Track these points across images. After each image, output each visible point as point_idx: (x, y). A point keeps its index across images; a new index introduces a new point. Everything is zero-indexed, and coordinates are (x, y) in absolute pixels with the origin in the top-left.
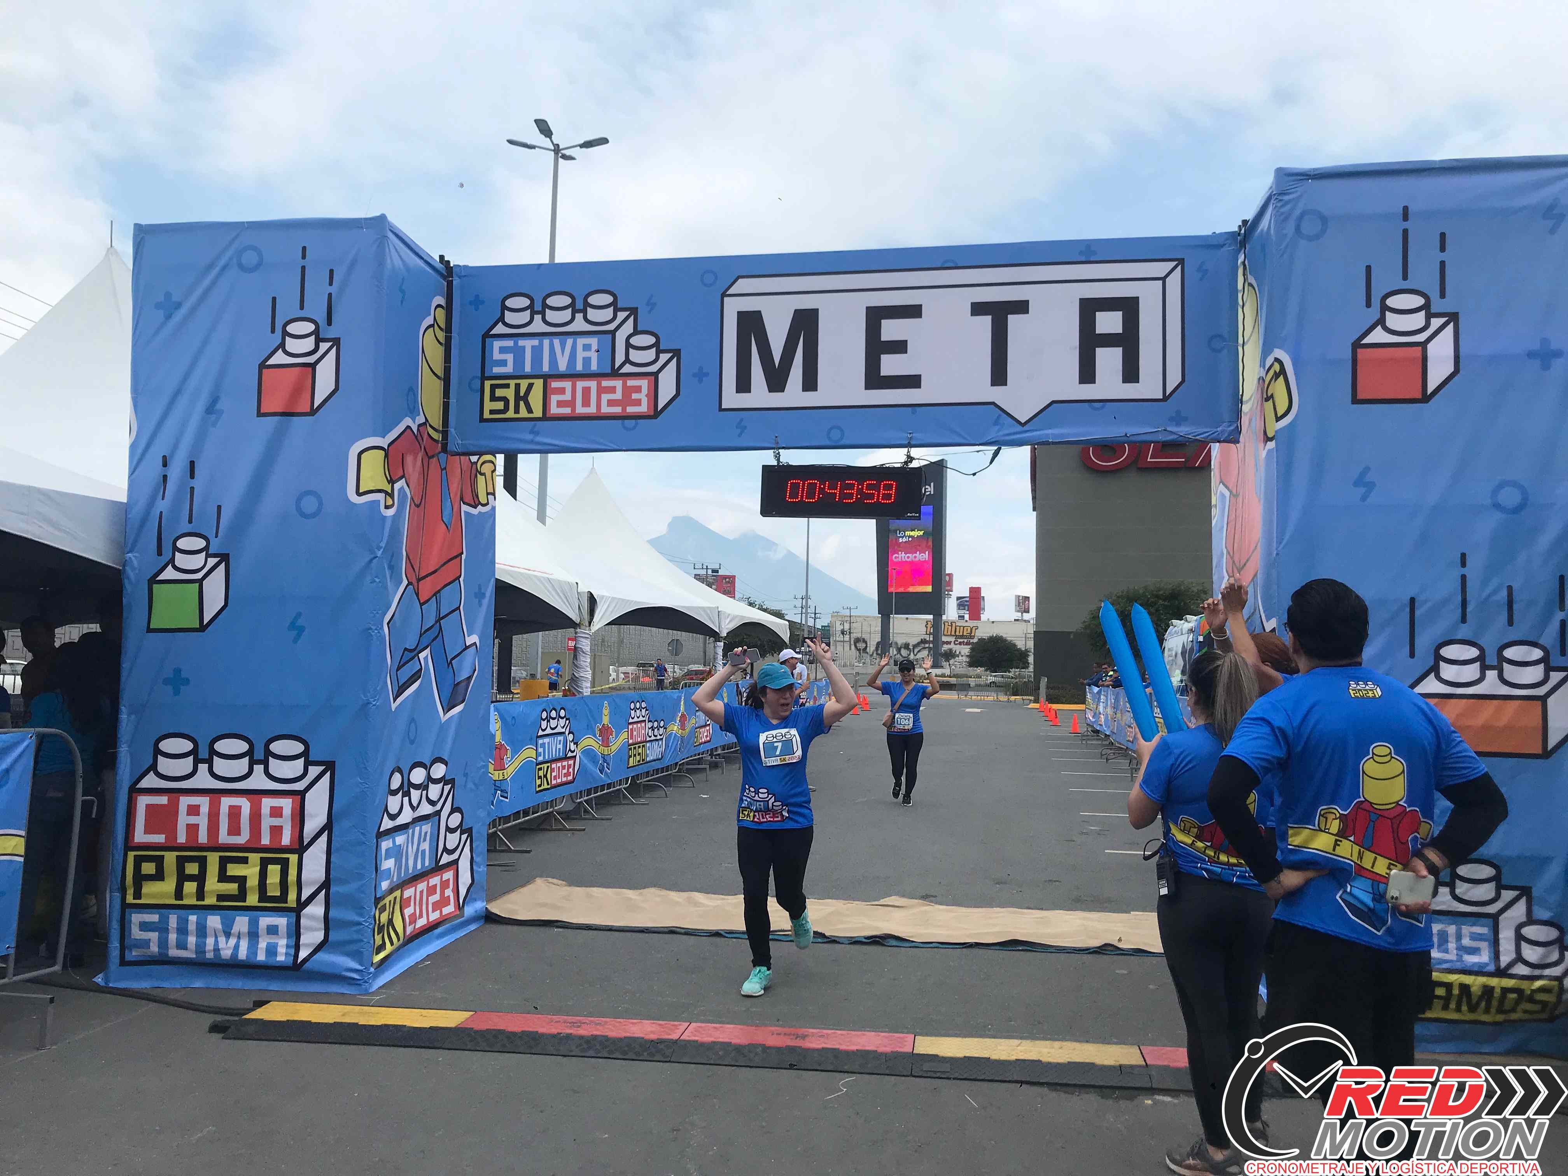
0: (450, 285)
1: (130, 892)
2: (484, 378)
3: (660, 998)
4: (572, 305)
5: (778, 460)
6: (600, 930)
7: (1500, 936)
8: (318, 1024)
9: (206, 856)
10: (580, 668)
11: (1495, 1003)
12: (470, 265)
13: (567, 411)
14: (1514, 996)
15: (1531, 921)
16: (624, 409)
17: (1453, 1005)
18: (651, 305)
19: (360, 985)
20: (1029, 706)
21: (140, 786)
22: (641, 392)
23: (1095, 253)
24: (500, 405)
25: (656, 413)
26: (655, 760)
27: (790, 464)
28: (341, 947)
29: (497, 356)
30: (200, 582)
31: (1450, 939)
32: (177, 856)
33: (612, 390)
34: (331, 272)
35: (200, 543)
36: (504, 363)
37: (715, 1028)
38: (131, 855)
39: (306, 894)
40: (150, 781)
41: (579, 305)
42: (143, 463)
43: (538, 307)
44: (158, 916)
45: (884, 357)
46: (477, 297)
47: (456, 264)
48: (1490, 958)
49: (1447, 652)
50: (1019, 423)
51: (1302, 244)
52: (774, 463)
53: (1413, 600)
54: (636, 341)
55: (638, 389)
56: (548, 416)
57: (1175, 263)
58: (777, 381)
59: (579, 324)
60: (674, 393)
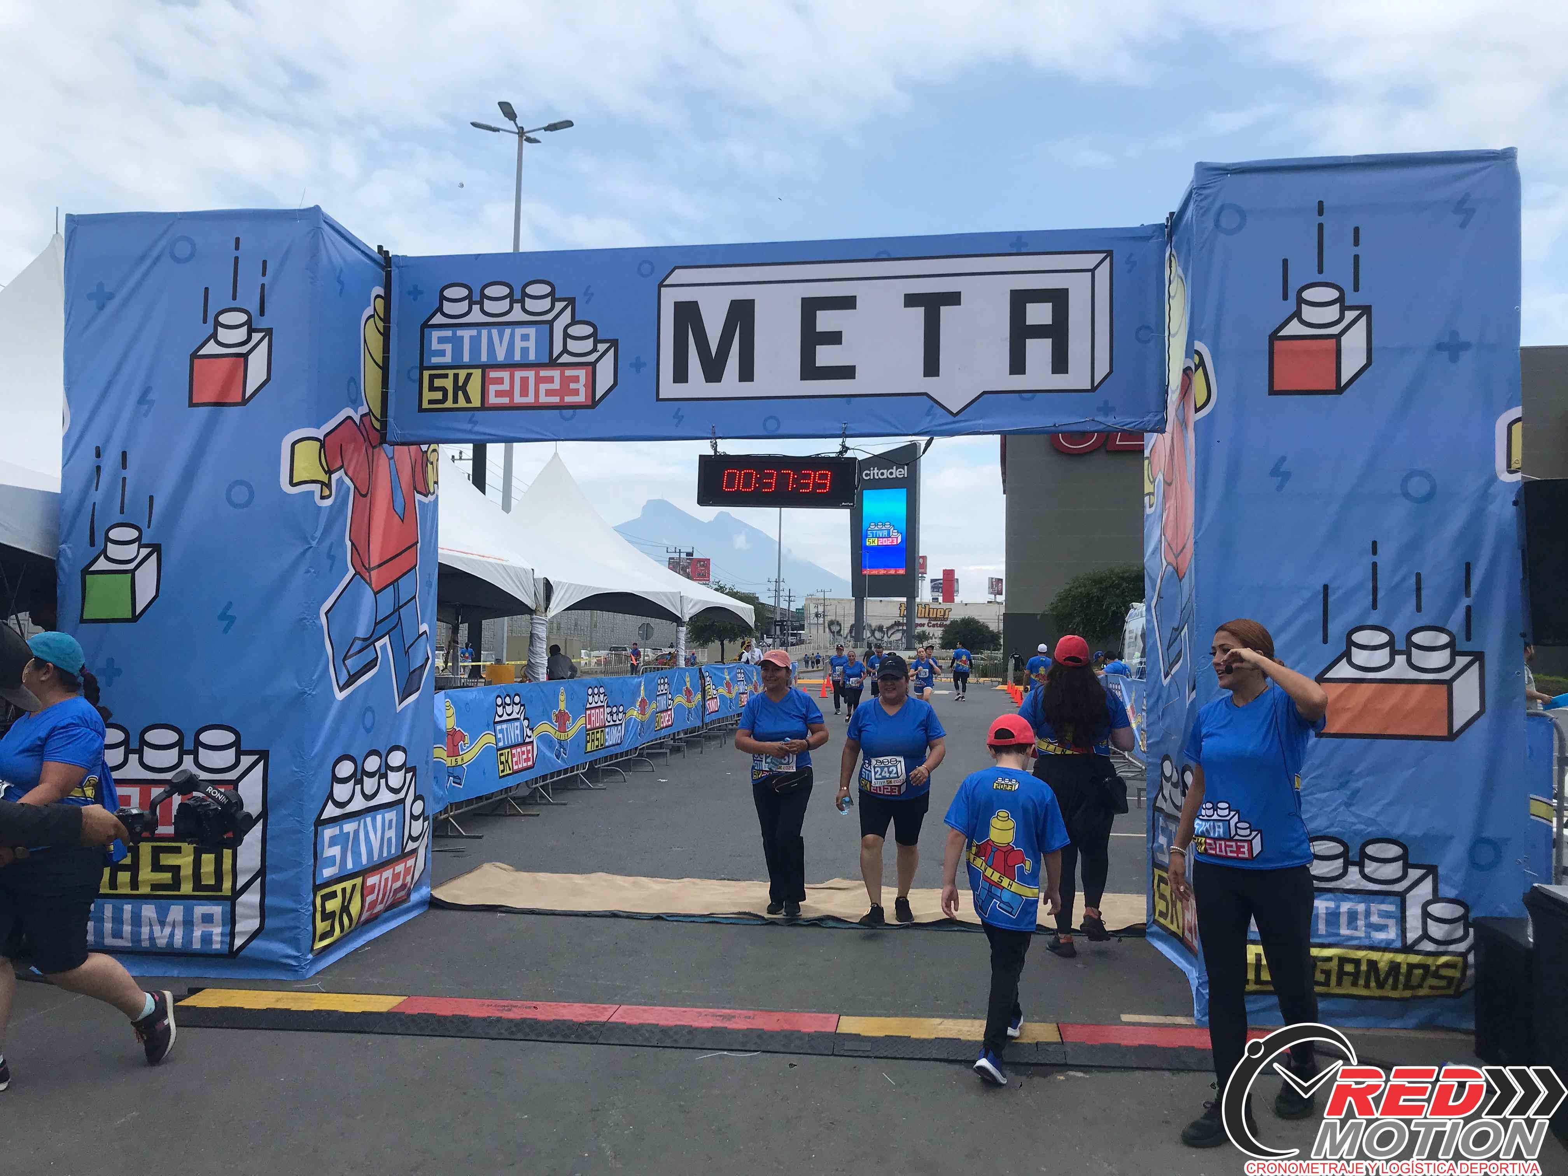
2: (422, 368)
3: (595, 981)
4: (510, 295)
5: (715, 450)
6: (544, 914)
7: (1407, 913)
8: (250, 1010)
9: (138, 846)
10: (536, 654)
11: (1402, 979)
12: (410, 254)
13: (505, 400)
14: (1421, 971)
15: (1436, 898)
16: (562, 399)
17: (1362, 982)
18: (588, 296)
19: (297, 971)
20: (997, 688)
22: (578, 381)
23: (1025, 245)
24: (439, 395)
25: (593, 403)
26: (613, 745)
27: (728, 453)
28: (276, 934)
29: (435, 346)
30: (132, 572)
31: (1359, 917)
33: (551, 380)
34: (265, 262)
35: (133, 534)
36: (442, 353)
37: (645, 1011)
39: (241, 881)
41: (517, 295)
42: (78, 452)
43: (476, 297)
45: (819, 348)
46: (415, 287)
47: (394, 254)
48: (1397, 935)
49: (1358, 637)
50: (951, 413)
51: (1221, 237)
52: (711, 453)
53: (1326, 587)
54: (574, 331)
55: (576, 379)
56: (486, 406)
57: (1104, 255)
58: (713, 371)
59: (517, 314)
60: (611, 383)
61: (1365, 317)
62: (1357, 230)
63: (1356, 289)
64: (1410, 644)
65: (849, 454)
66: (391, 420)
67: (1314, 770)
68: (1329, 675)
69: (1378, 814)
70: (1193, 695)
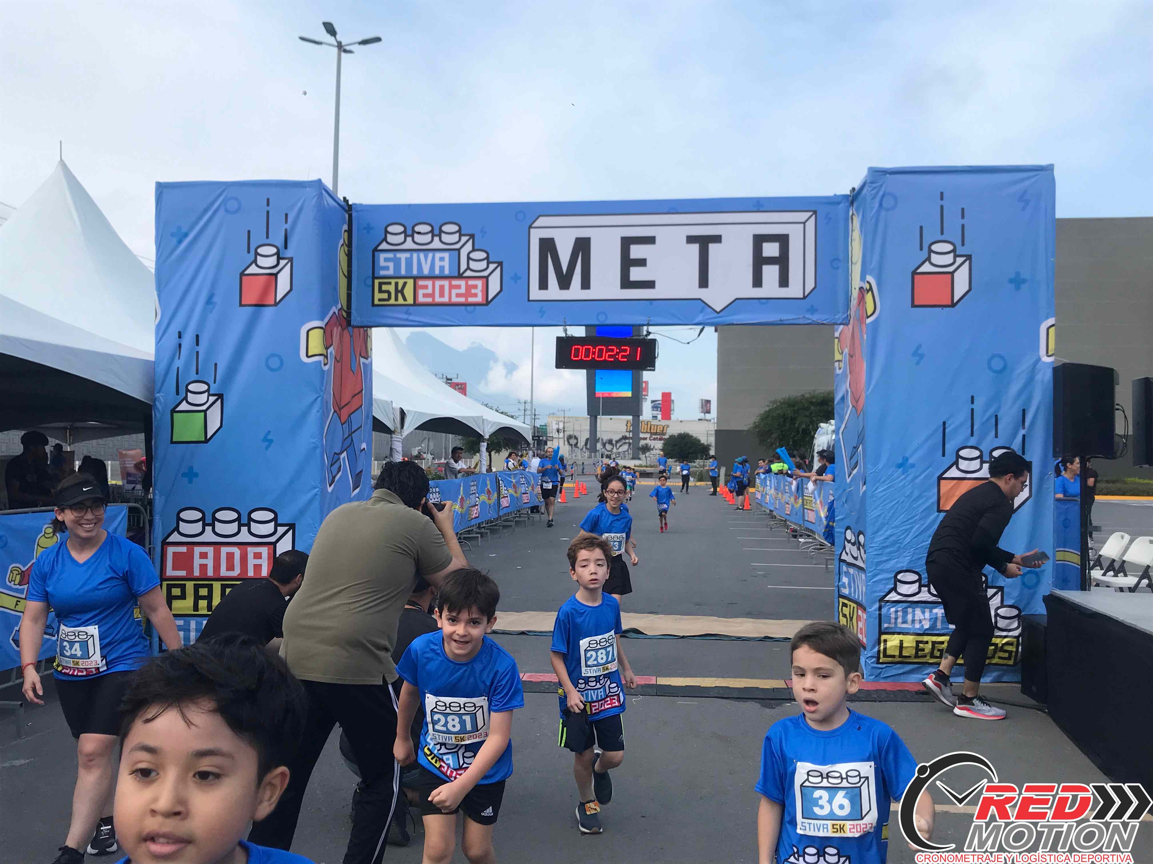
0: (350, 216)
2: (374, 278)
4: (432, 231)
5: (566, 334)
9: (213, 584)
12: (364, 203)
13: (429, 300)
15: (1004, 605)
16: (466, 300)
18: (483, 232)
21: (168, 540)
22: (477, 288)
23: (763, 206)
24: (385, 296)
25: (487, 303)
27: (574, 335)
29: (382, 263)
30: (205, 411)
32: (194, 584)
33: (459, 287)
34: (286, 215)
35: (204, 387)
36: (387, 268)
40: (175, 537)
42: (164, 337)
43: (409, 232)
45: (632, 269)
46: (368, 224)
47: (354, 202)
49: (962, 453)
50: (716, 311)
51: (883, 213)
52: (563, 335)
53: (944, 423)
54: (473, 255)
55: (475, 287)
56: (417, 303)
57: (811, 213)
58: (564, 283)
59: (436, 244)
60: (499, 289)
61: (968, 261)
62: (963, 209)
63: (963, 244)
65: (650, 337)
66: (353, 311)
68: (946, 475)
70: (865, 487)
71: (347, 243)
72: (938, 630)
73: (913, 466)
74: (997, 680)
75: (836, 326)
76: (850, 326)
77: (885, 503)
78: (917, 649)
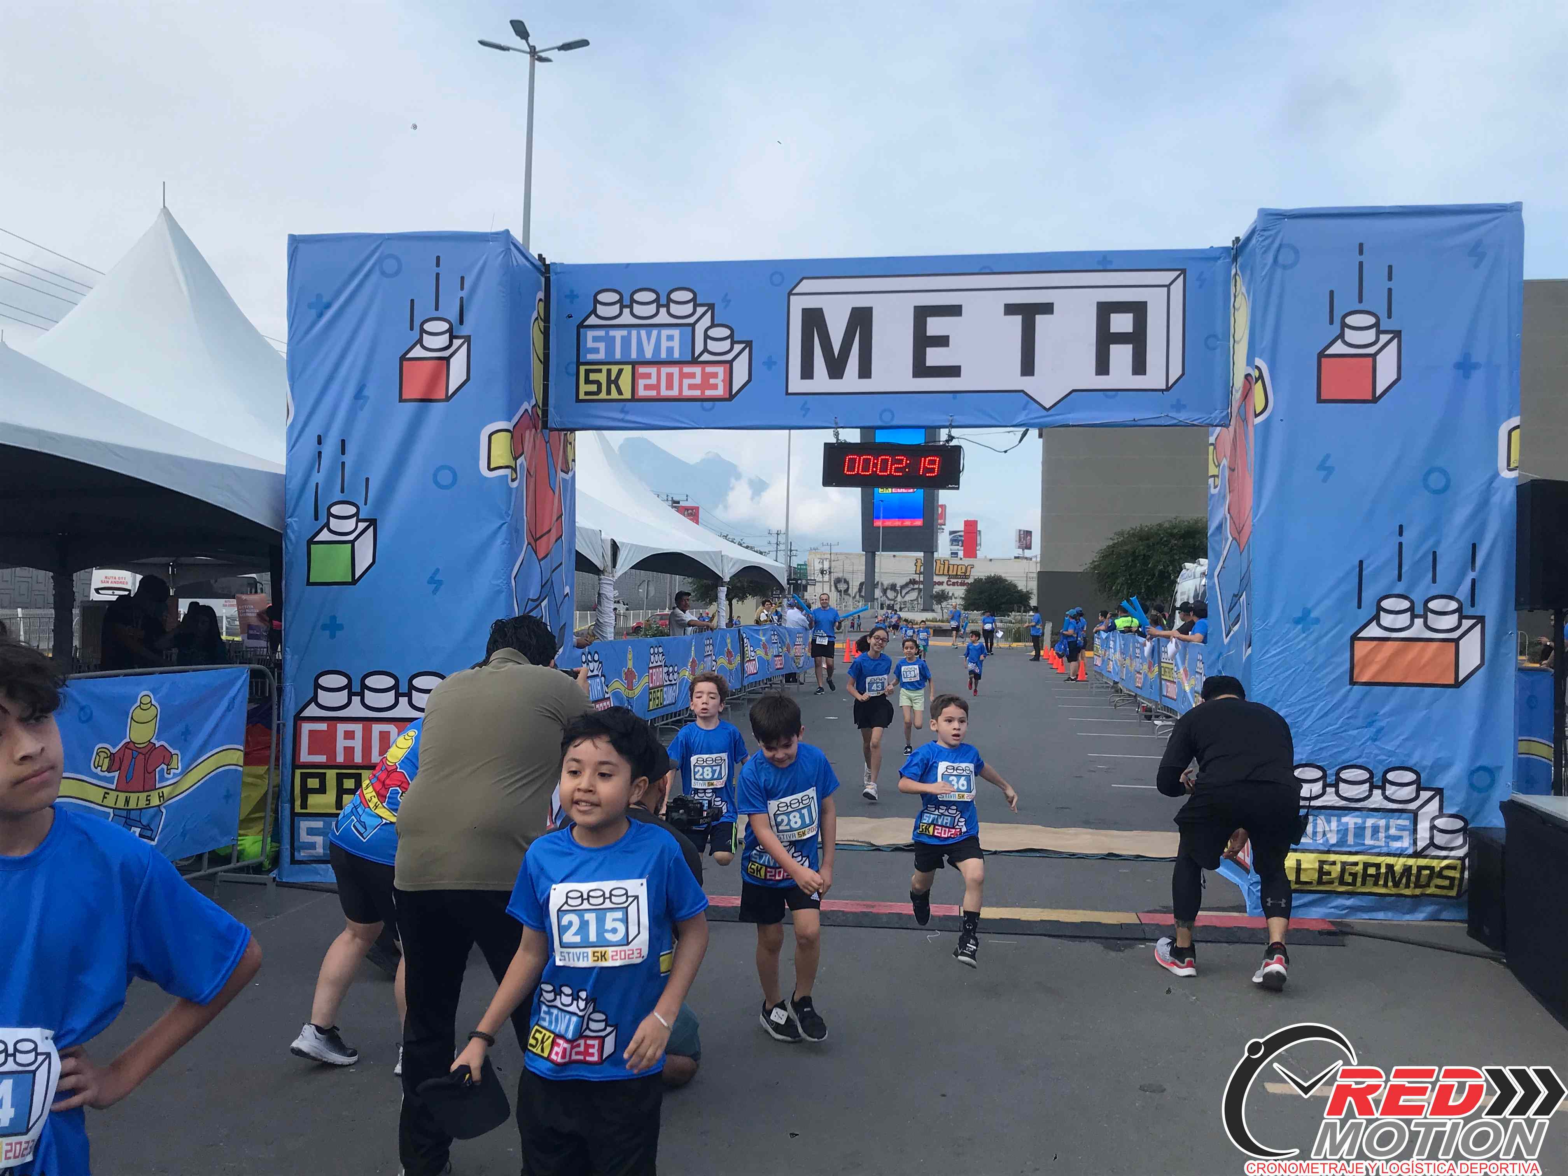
0: (547, 280)
1: (298, 803)
2: (579, 363)
4: (657, 300)
5: (838, 439)
7: (1418, 827)
9: (361, 774)
11: (1413, 879)
12: (566, 262)
13: (653, 393)
14: (1428, 872)
15: (1442, 814)
16: (703, 393)
17: (1381, 882)
18: (726, 301)
21: (303, 715)
22: (717, 377)
23: (1111, 262)
24: (594, 388)
25: (731, 397)
26: (670, 705)
27: (849, 441)
29: (590, 344)
30: (352, 542)
31: (1380, 830)
32: (337, 774)
33: (692, 376)
34: (462, 278)
35: (352, 510)
36: (596, 351)
38: (298, 772)
40: (312, 711)
41: (663, 301)
43: (627, 302)
44: (322, 823)
45: (930, 351)
46: (572, 291)
47: (553, 261)
48: (1410, 843)
49: (1385, 604)
50: (1044, 408)
51: (1279, 272)
52: (834, 441)
53: (1361, 562)
54: (712, 333)
55: (715, 375)
56: (636, 397)
57: (1177, 273)
58: (836, 369)
59: (663, 317)
60: (746, 378)
61: (1396, 340)
62: (1390, 267)
63: (1389, 317)
64: (1427, 609)
65: (953, 443)
66: (551, 410)
67: (1348, 712)
68: (1362, 634)
69: (1399, 746)
70: (1249, 651)
71: (543, 317)
72: (1350, 846)
73: (1317, 621)
74: (1434, 918)
75: (1211, 429)
76: (1231, 428)
77: (1278, 672)
78: (1321, 871)
